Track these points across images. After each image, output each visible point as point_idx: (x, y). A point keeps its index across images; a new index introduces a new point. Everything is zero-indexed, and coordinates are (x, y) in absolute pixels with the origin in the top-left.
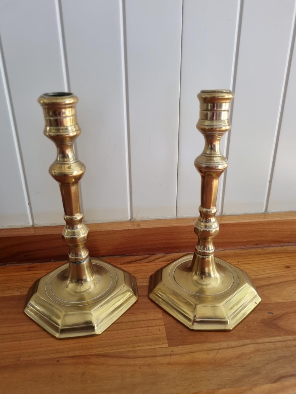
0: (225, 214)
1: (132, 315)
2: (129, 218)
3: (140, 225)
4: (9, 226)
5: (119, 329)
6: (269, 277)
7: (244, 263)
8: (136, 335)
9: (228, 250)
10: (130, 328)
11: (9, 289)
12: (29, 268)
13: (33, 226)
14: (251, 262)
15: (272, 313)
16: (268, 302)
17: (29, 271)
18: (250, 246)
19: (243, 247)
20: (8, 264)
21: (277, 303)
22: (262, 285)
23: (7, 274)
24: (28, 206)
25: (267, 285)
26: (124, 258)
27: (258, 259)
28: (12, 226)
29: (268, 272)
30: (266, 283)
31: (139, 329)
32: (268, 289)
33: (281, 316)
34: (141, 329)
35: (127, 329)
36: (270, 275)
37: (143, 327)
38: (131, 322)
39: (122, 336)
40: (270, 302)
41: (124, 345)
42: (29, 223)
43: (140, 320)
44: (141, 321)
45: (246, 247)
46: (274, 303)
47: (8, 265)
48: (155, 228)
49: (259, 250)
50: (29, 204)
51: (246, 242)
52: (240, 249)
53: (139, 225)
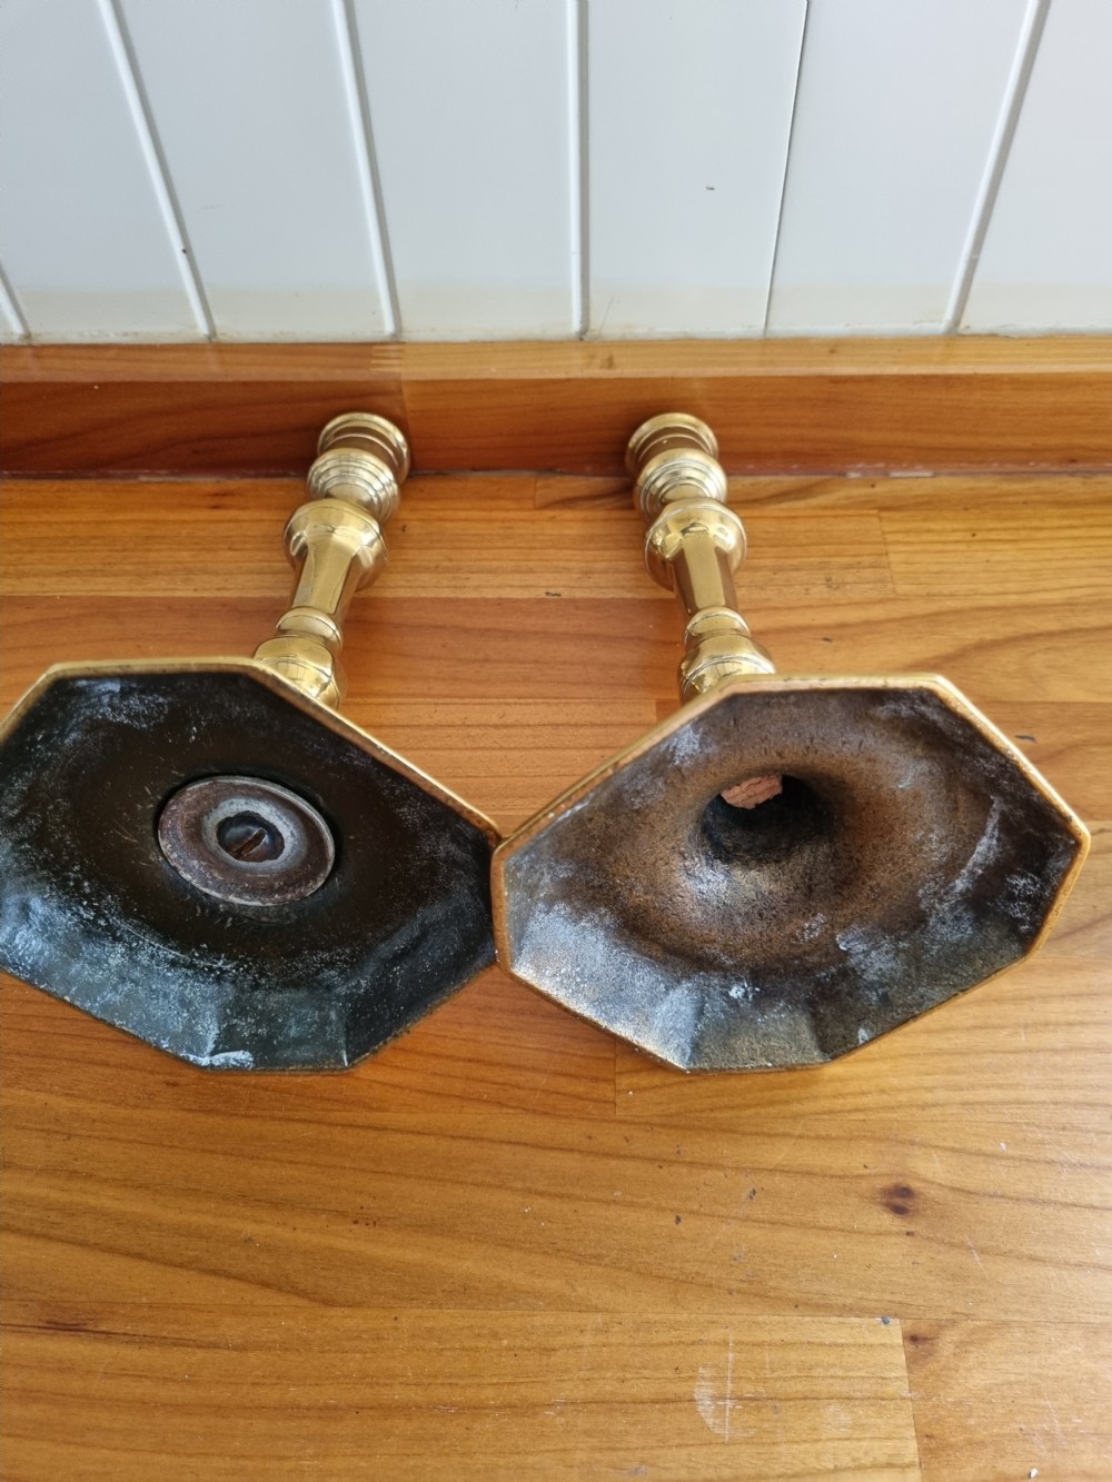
0: (968, 327)
1: (556, 704)
2: (576, 326)
3: (616, 361)
4: (126, 334)
5: (512, 745)
6: (1070, 604)
7: (993, 536)
8: (562, 771)
9: (952, 474)
10: (546, 748)
11: (157, 573)
12: (216, 495)
13: (214, 340)
14: (1023, 534)
15: (1032, 739)
16: (1032, 699)
17: (216, 507)
18: (1043, 466)
19: (1010, 467)
20: (146, 474)
21: (1064, 705)
22: (1033, 631)
23: (145, 515)
24: (181, 260)
25: (1051, 635)
26: (550, 481)
27: (1057, 523)
28: (136, 334)
29: (1073, 582)
30: (1054, 626)
31: (572, 753)
32: (1049, 649)
33: (1061, 752)
34: (582, 752)
35: (538, 748)
36: (1077, 593)
37: (588, 748)
38: (551, 725)
39: (516, 770)
40: (1039, 699)
41: (521, 797)
42: (194, 326)
43: (582, 722)
44: (582, 726)
45: (1027, 469)
46: (1053, 703)
47: (143, 479)
48: (673, 379)
49: (1073, 485)
50: (184, 251)
51: (1029, 450)
52: (1000, 473)
53: (610, 363)
